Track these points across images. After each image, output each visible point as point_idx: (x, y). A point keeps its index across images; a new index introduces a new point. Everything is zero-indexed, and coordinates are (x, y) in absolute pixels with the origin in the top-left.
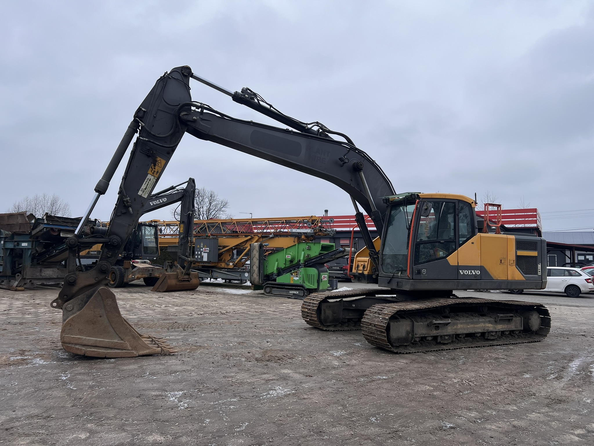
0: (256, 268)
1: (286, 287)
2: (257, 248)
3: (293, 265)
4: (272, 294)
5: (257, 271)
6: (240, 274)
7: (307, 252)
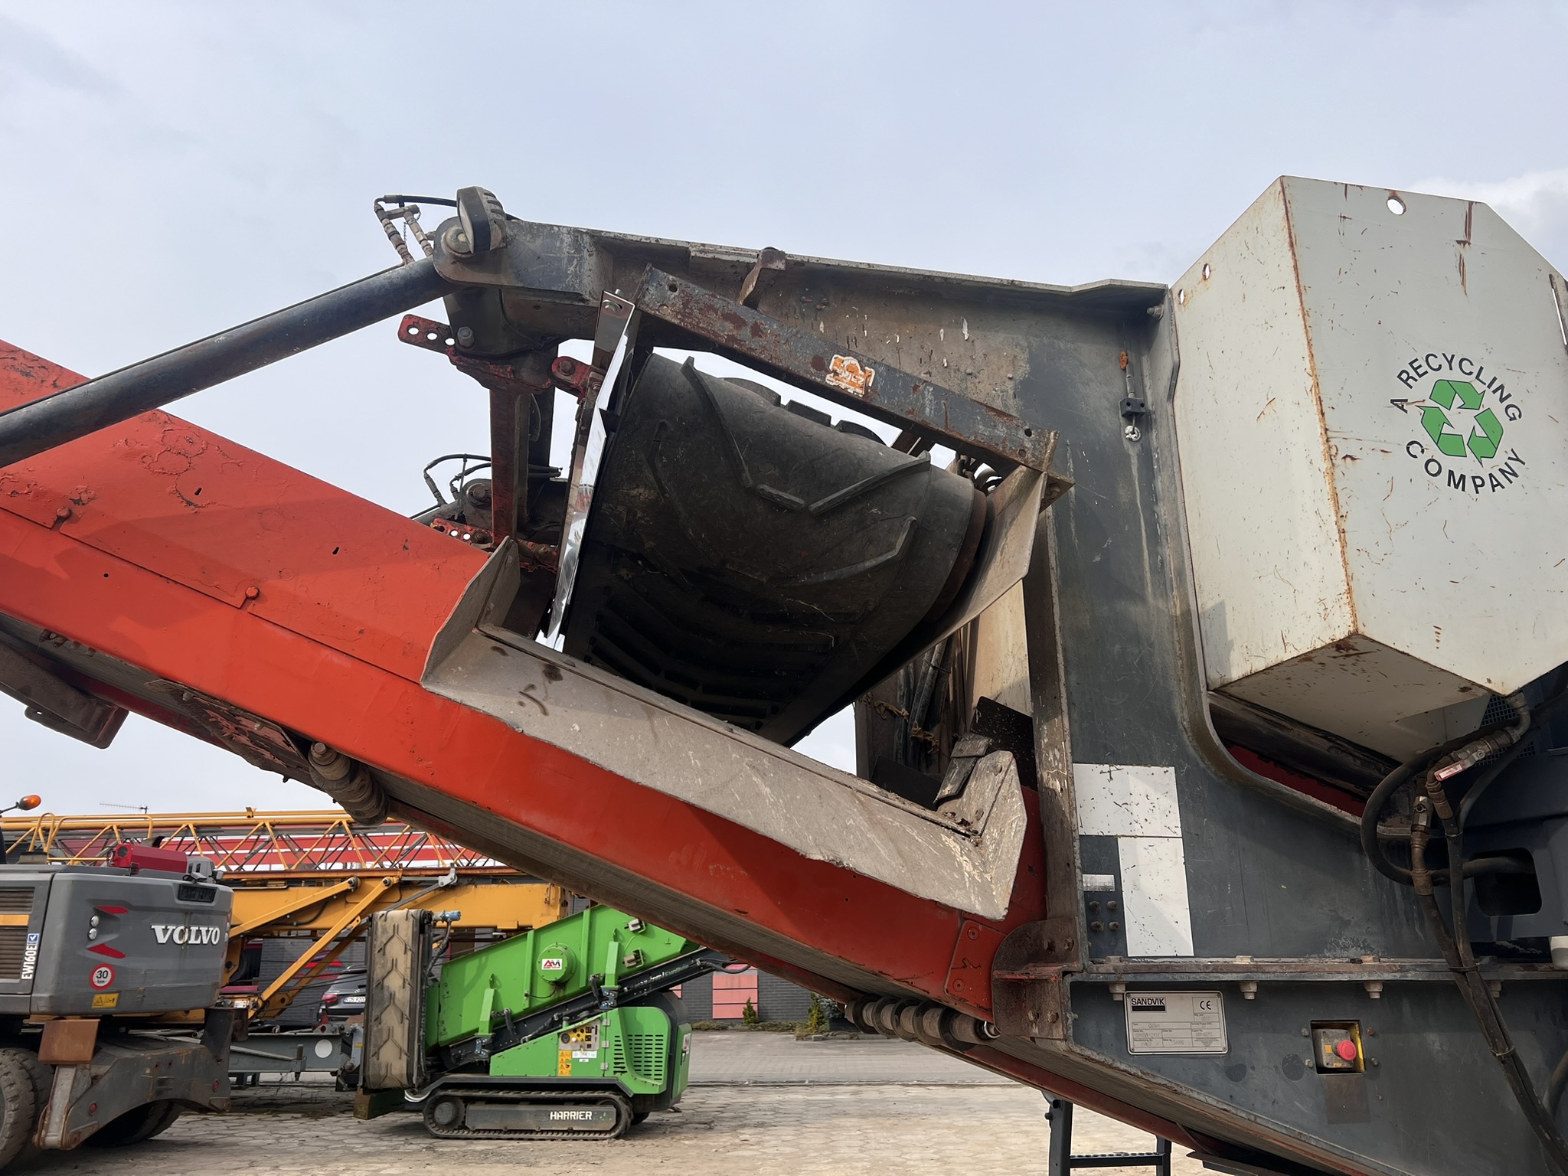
0: (395, 1021)
1: (536, 1095)
4: (463, 1128)
5: (400, 1034)
6: (300, 1051)
7: (634, 944)
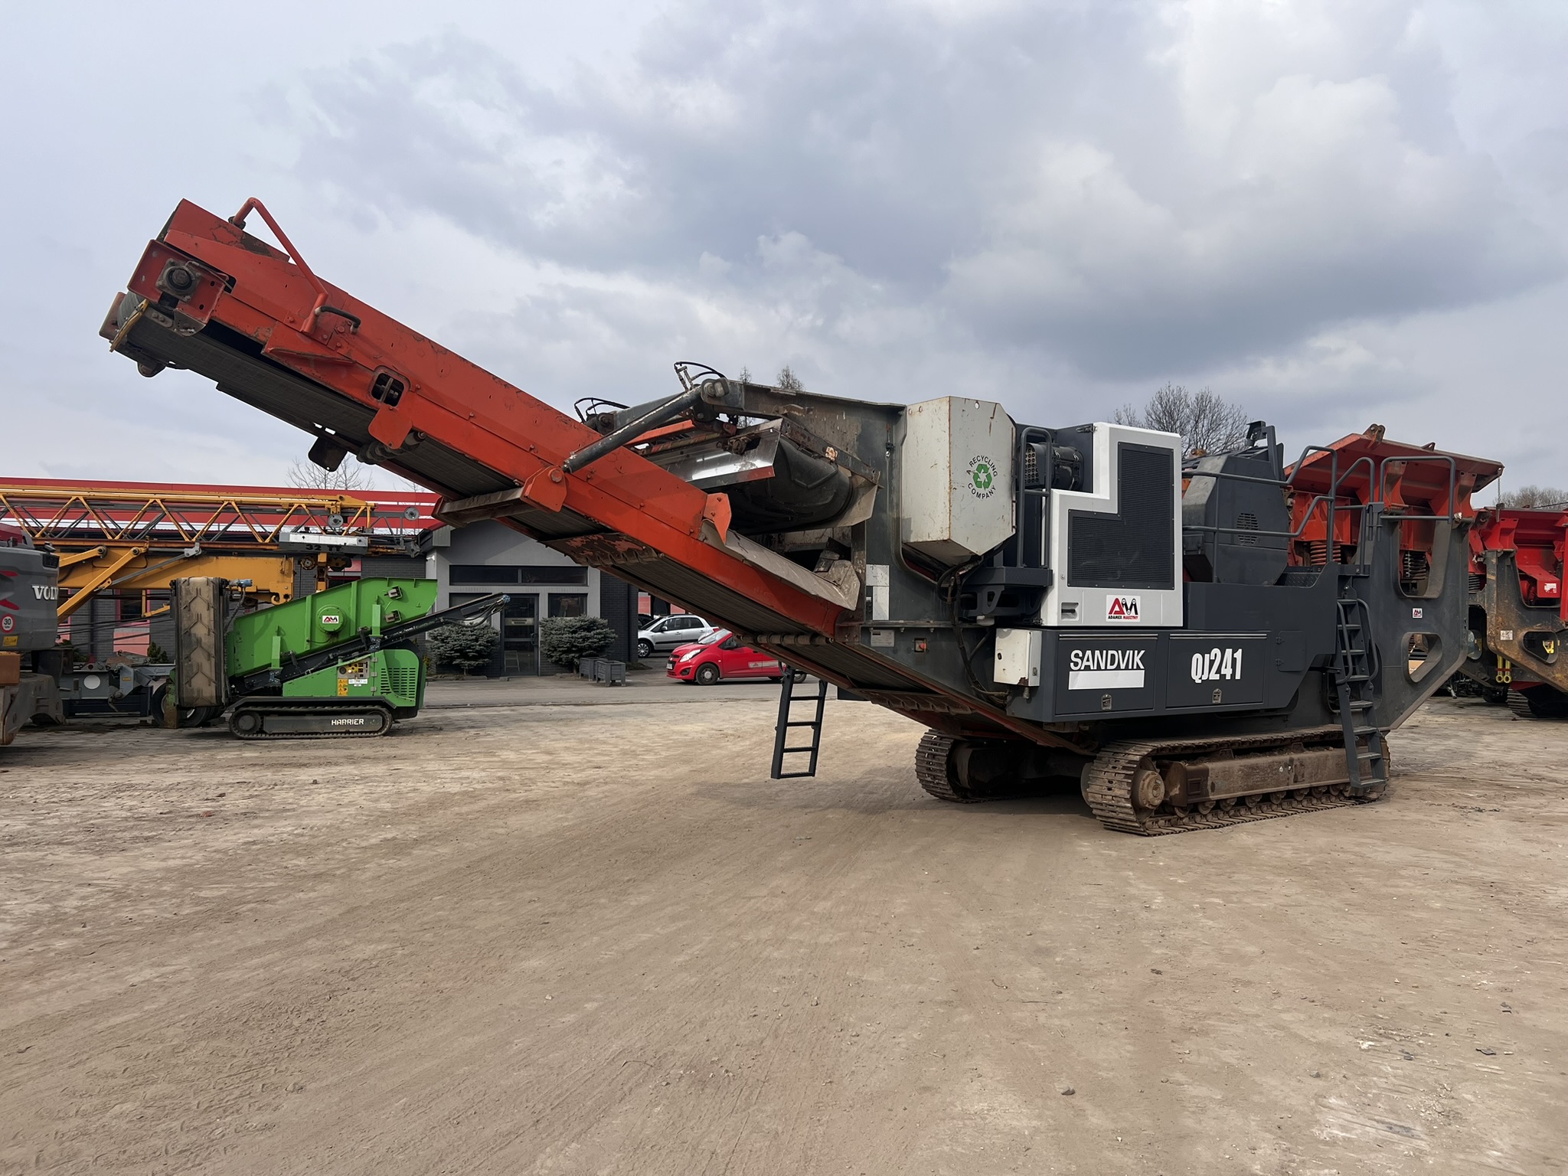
0: (204, 659)
1: (319, 709)
2: (207, 596)
3: (339, 643)
4: (264, 733)
5: (208, 668)
6: (77, 683)
7: (391, 607)
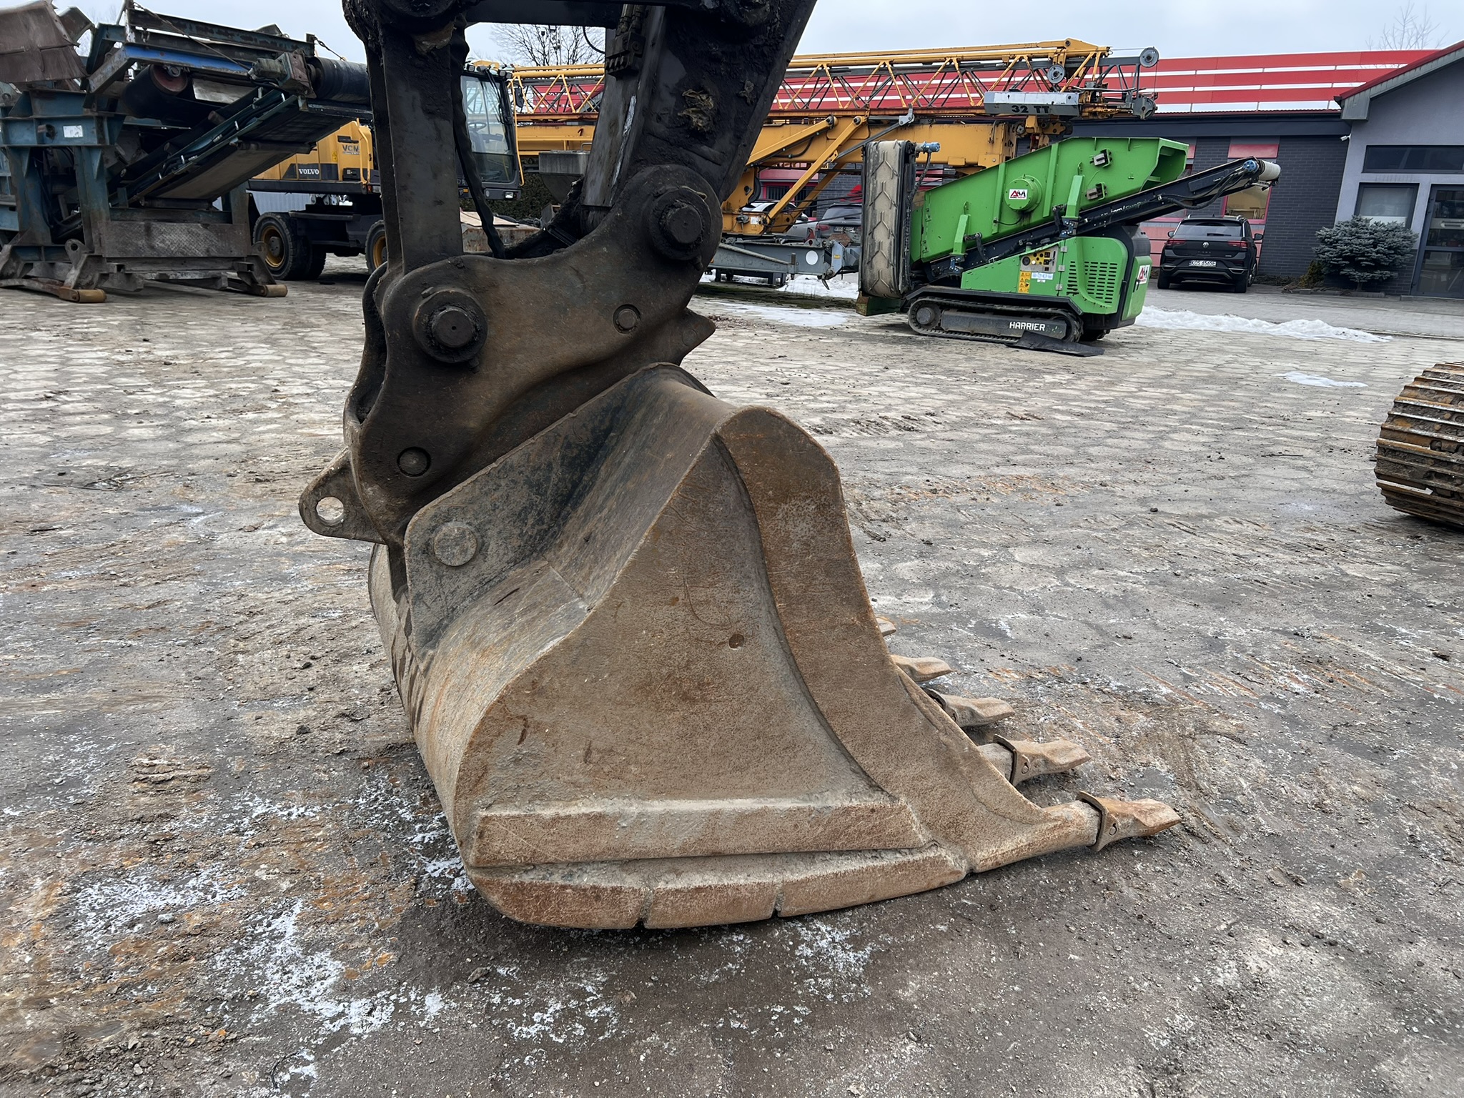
0: (883, 237)
1: (998, 307)
2: (893, 161)
3: (1029, 226)
4: (939, 328)
5: (888, 248)
7: (1095, 178)
